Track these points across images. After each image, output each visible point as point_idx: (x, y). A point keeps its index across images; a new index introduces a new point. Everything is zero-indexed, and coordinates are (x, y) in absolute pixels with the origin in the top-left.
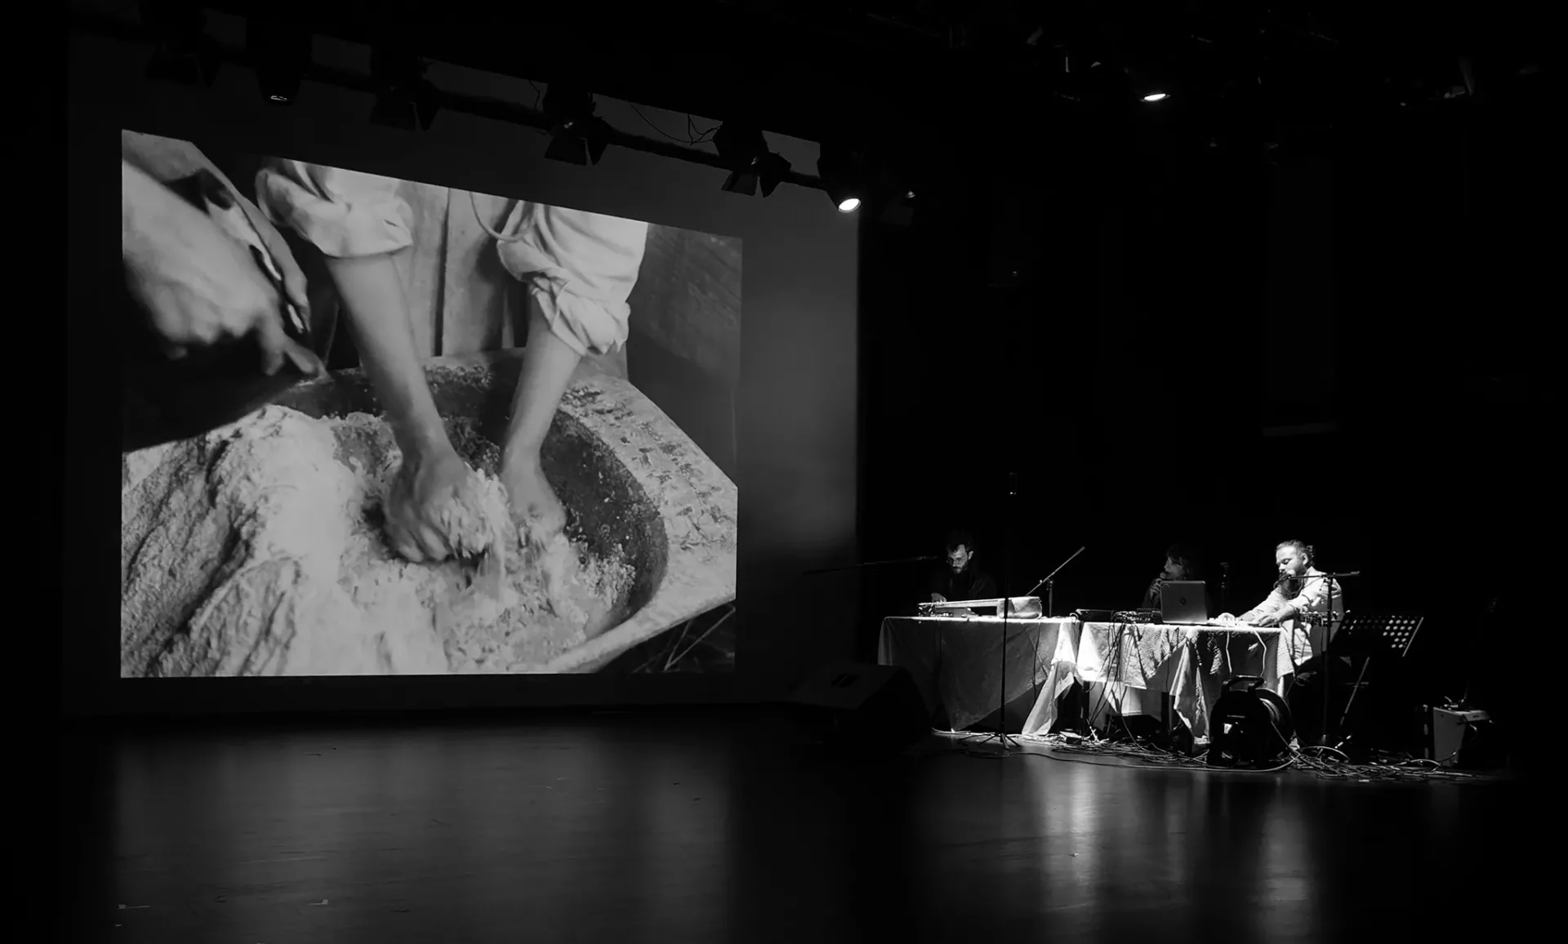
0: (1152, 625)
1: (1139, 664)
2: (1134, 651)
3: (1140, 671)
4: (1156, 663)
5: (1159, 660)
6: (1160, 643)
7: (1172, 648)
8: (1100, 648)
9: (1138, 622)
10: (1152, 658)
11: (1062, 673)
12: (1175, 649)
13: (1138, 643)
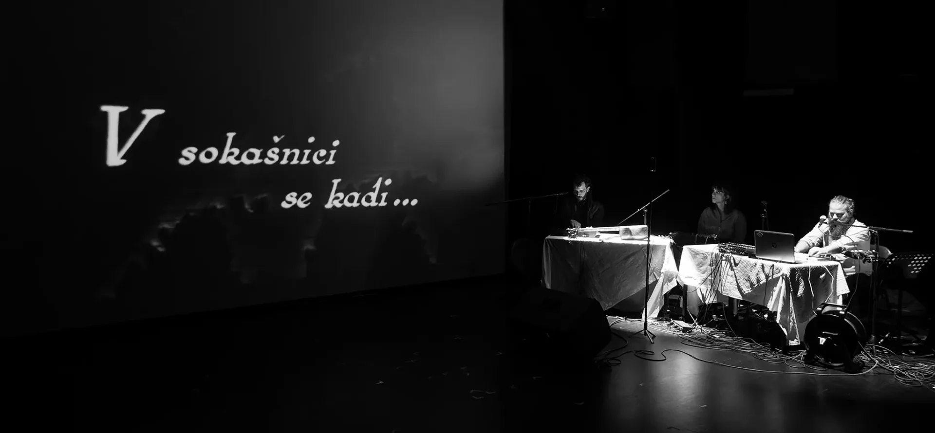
0: (746, 258)
1: (735, 282)
2: (731, 273)
3: (736, 287)
4: (752, 285)
5: (755, 282)
6: (755, 271)
7: (767, 277)
8: (698, 265)
9: (734, 254)
10: (749, 280)
11: (669, 279)
12: (770, 278)
13: (734, 268)
